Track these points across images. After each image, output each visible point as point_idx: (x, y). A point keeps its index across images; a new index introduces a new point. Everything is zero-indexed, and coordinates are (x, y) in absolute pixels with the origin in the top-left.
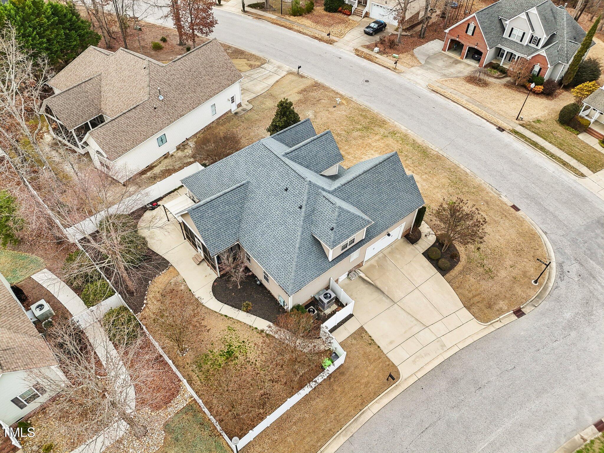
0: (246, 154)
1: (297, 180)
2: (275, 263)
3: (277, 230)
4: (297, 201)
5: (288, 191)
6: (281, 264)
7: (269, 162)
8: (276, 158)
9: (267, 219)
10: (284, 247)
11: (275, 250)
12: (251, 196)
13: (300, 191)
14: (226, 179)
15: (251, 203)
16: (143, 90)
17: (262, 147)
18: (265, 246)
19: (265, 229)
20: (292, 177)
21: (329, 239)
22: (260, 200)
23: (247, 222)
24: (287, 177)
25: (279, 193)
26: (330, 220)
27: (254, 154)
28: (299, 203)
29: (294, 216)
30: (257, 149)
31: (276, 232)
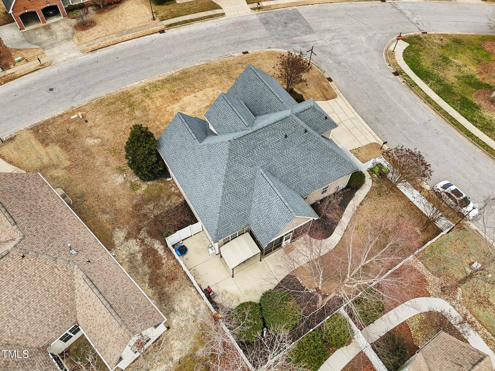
0: (234, 160)
1: (284, 124)
2: (334, 170)
3: (311, 159)
4: (299, 132)
5: (288, 135)
6: (336, 166)
7: (254, 141)
8: (255, 134)
9: (299, 163)
10: (326, 159)
11: (324, 167)
12: (274, 170)
13: (294, 125)
14: (244, 190)
15: (279, 173)
16: (56, 269)
17: (238, 141)
18: (318, 175)
19: (305, 169)
20: (280, 126)
21: (331, 124)
22: (281, 163)
23: (292, 183)
24: (276, 131)
25: (285, 144)
26: (319, 116)
27: (238, 152)
28: (302, 130)
29: (309, 140)
30: (236, 147)
31: (313, 160)
